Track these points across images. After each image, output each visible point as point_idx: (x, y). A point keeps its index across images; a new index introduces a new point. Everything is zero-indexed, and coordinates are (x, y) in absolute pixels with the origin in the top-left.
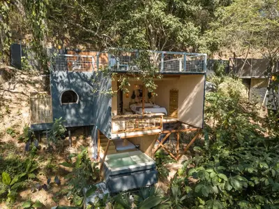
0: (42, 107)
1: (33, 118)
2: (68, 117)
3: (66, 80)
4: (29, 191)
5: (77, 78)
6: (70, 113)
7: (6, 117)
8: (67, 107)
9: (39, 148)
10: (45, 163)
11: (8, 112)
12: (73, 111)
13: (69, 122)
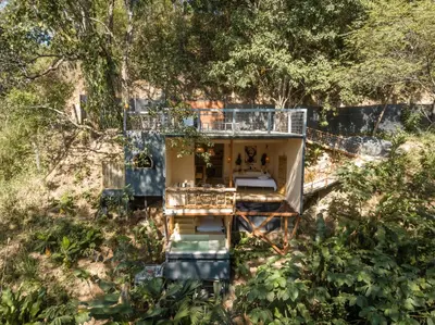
0: (114, 171)
1: (105, 183)
2: (143, 185)
3: (140, 141)
4: (89, 262)
5: (153, 140)
6: (145, 180)
7: (85, 180)
8: (142, 173)
9: (111, 217)
10: (112, 234)
11: (88, 174)
12: (148, 179)
13: (143, 191)
